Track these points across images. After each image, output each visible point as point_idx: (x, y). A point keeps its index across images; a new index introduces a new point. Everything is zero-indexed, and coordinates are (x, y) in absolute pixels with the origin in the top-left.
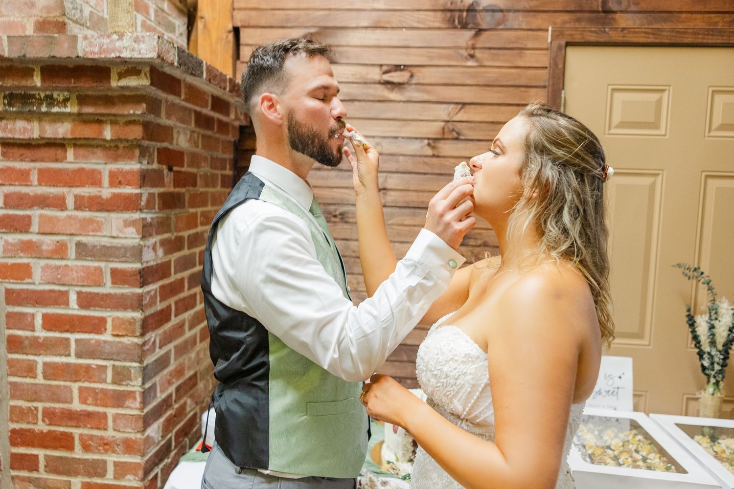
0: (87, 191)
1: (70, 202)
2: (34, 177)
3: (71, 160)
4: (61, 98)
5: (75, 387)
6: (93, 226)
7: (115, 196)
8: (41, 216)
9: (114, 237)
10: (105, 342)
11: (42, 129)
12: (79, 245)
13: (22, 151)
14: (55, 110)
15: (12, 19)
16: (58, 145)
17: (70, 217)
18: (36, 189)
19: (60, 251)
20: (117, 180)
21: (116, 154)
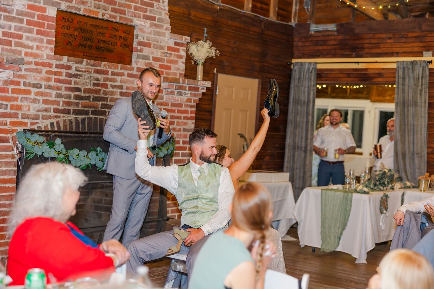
0: (186, 115)
1: (182, 118)
2: (176, 111)
3: (184, 108)
4: (187, 93)
6: (186, 124)
7: (191, 116)
8: (177, 121)
9: (190, 127)
11: (181, 100)
12: (184, 129)
15: (175, 72)
16: (181, 103)
17: (182, 122)
18: (176, 114)
19: (179, 130)
20: (192, 112)
21: (192, 107)
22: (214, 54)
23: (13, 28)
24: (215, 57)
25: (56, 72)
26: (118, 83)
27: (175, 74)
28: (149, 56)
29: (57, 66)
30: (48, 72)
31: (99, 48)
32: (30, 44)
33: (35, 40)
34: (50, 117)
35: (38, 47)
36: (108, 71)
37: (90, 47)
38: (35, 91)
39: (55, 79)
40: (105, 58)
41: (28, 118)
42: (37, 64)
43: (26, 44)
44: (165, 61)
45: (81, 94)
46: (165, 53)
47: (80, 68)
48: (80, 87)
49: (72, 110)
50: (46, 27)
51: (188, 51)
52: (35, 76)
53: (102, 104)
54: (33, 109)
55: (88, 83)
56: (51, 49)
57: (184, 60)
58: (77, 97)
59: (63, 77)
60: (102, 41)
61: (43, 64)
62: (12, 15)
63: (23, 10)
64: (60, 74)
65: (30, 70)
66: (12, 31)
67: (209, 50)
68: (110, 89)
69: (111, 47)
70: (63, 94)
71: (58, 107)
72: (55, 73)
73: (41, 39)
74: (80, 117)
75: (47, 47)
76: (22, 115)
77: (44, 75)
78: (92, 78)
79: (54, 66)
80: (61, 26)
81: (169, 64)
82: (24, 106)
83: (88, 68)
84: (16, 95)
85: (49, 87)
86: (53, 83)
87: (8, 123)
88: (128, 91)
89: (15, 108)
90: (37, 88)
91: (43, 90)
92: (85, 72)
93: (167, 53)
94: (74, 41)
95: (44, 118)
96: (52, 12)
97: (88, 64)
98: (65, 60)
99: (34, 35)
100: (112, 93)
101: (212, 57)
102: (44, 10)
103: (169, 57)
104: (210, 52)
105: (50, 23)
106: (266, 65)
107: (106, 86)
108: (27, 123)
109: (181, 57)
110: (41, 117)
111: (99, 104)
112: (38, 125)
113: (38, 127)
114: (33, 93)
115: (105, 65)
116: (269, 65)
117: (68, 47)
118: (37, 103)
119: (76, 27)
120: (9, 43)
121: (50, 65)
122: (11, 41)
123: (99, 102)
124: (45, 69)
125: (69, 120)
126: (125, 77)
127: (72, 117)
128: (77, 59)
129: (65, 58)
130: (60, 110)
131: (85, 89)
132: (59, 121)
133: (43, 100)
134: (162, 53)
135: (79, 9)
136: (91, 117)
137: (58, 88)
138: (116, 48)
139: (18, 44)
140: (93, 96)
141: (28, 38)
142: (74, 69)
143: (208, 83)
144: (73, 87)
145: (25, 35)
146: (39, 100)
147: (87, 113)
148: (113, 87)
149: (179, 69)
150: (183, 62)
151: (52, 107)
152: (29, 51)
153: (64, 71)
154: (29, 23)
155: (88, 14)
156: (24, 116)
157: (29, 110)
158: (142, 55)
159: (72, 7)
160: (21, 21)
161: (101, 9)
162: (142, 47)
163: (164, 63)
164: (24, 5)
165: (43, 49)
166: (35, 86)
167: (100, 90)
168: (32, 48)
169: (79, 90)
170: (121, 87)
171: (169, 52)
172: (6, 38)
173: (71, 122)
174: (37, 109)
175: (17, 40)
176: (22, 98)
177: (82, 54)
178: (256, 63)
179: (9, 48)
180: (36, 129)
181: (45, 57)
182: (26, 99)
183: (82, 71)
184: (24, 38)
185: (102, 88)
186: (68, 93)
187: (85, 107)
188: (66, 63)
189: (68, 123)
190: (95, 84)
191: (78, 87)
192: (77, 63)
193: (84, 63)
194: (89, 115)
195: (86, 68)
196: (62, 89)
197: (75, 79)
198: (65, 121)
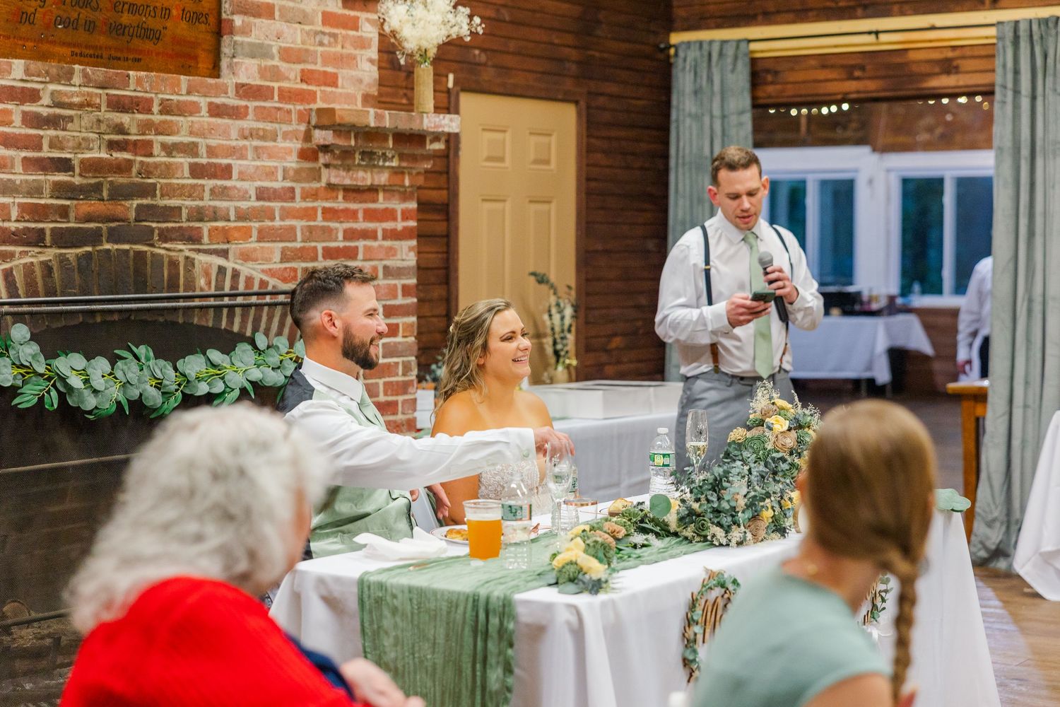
0: (389, 225)
1: (380, 234)
2: (360, 215)
3: (382, 203)
4: (390, 156)
5: (381, 382)
6: (391, 252)
7: (405, 228)
8: (365, 246)
9: (403, 260)
10: (399, 343)
11: (373, 179)
12: (385, 268)
13: (354, 195)
14: (387, 164)
15: (349, 91)
16: (373, 190)
17: (380, 246)
18: (361, 225)
20: (406, 215)
21: (405, 197)
22: (466, 27)
24: (468, 39)
26: (182, 138)
27: (349, 98)
28: (271, 46)
31: (118, 30)
36: (150, 101)
37: (90, 27)
40: (139, 60)
44: (319, 60)
45: (72, 179)
46: (316, 33)
47: (66, 94)
48: (68, 156)
49: (48, 233)
51: (382, 24)
53: (138, 205)
55: (93, 141)
57: (373, 53)
58: (61, 190)
59: (16, 128)
60: (126, 7)
67: (450, 16)
68: (160, 158)
69: (152, 23)
70: (18, 182)
71: (6, 225)
74: (72, 253)
78: (103, 128)
81: (330, 69)
83: (88, 94)
88: (214, 160)
92: (80, 106)
93: (323, 33)
94: (39, 9)
97: (87, 81)
98: (18, 71)
100: (168, 171)
101: (460, 38)
103: (330, 45)
104: (453, 21)
106: (597, 54)
107: (144, 148)
109: (362, 44)
111: (132, 205)
115: (139, 81)
116: (606, 55)
117: (24, 29)
123: (130, 202)
125: (42, 263)
126: (204, 119)
127: (50, 254)
128: (53, 67)
129: (18, 66)
130: (14, 234)
131: (82, 162)
132: (11, 269)
134: (308, 33)
136: (108, 251)
137: (3, 165)
138: (168, 24)
140: (111, 183)
142: (46, 100)
143: (451, 120)
144: (49, 158)
147: (95, 237)
148: (169, 149)
149: (360, 81)
150: (371, 61)
153: (17, 110)
158: (250, 44)
162: (246, 19)
163: (316, 64)
167: (129, 163)
169: (64, 165)
170: (191, 149)
171: (327, 30)
173: (47, 267)
177: (66, 51)
178: (567, 51)
183: (70, 106)
185: (136, 154)
186: (34, 177)
187: (89, 219)
188: (22, 80)
189: (38, 272)
190: (112, 145)
191: (63, 156)
192: (56, 79)
193: (77, 79)
194: (101, 243)
195: (84, 95)
196: (13, 166)
197: (52, 132)
198: (29, 269)
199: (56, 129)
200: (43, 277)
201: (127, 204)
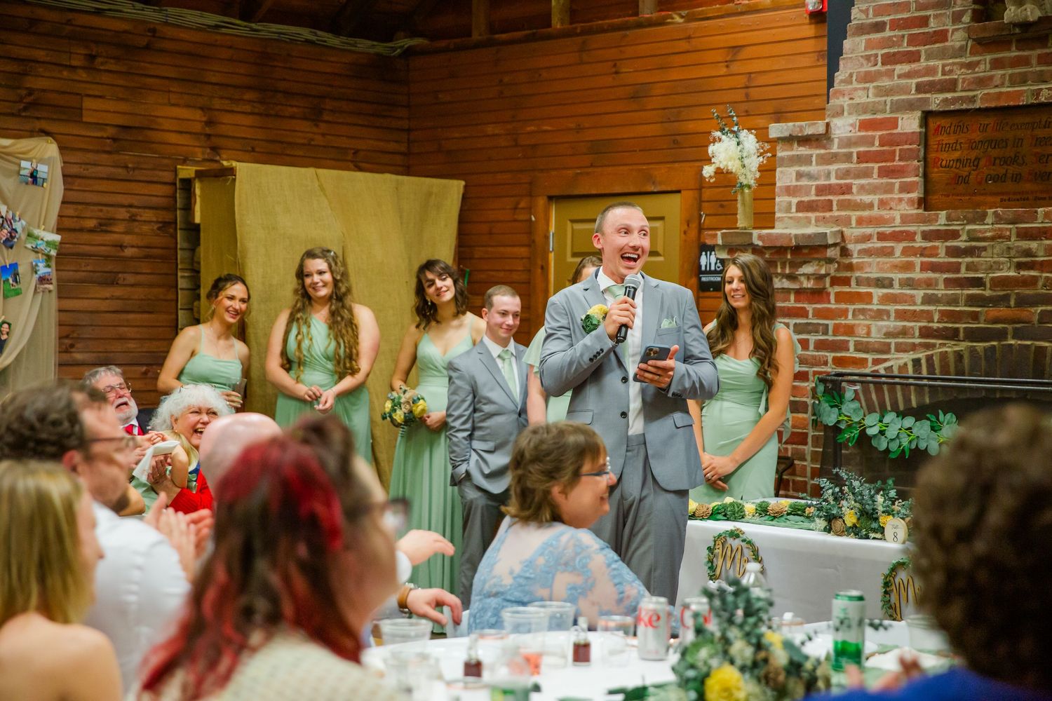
23: (833, 175)
25: (925, 248)
29: (927, 236)
30: (905, 252)
31: (1043, 177)
32: (867, 198)
33: (874, 190)
34: (914, 347)
35: (883, 204)
37: (1017, 178)
38: (881, 294)
39: (922, 263)
41: (866, 351)
42: (882, 237)
43: (859, 201)
45: (984, 292)
47: (980, 231)
48: (981, 275)
49: (962, 331)
50: (897, 158)
52: (879, 262)
53: (1040, 311)
54: (877, 330)
55: (1003, 263)
56: (911, 201)
58: (972, 300)
59: (942, 258)
61: (896, 237)
62: (832, 151)
63: (849, 135)
64: (933, 252)
65: (868, 252)
66: (833, 181)
70: (940, 296)
71: (931, 325)
72: (923, 252)
73: (888, 184)
74: (980, 346)
75: (901, 200)
76: (857, 344)
77: (898, 258)
78: (1013, 253)
79: (918, 237)
80: (940, 146)
82: (859, 325)
83: (1000, 229)
84: (843, 306)
85: (909, 283)
86: (917, 275)
87: (830, 360)
89: (842, 330)
90: (884, 287)
91: (896, 290)
92: (992, 239)
94: (972, 172)
95: (901, 349)
96: (910, 123)
97: (999, 219)
98: (941, 220)
99: (875, 180)
102: (894, 123)
105: (906, 147)
107: (1050, 266)
108: (866, 359)
110: (893, 347)
111: (1036, 311)
112: (887, 364)
113: (886, 369)
114: (875, 300)
117: (961, 188)
118: (885, 318)
119: (977, 139)
120: (828, 206)
121: (910, 236)
122: (830, 202)
124: (899, 247)
125: (955, 352)
127: (963, 346)
128: (972, 213)
129: (942, 215)
130: (935, 331)
131: (992, 279)
132: (932, 355)
133: (897, 311)
135: (972, 100)
136: (1013, 345)
137: (929, 284)
139: (844, 205)
140: (1017, 294)
141: (862, 189)
142: (964, 237)
144: (964, 278)
145: (857, 182)
146: (888, 313)
147: (1001, 335)
151: (916, 325)
152: (866, 213)
153: (941, 246)
154: (862, 158)
155: (993, 105)
156: (860, 347)
157: (868, 334)
159: (955, 100)
160: (848, 157)
161: (1030, 82)
164: (852, 125)
165: (893, 204)
166: (880, 283)
167: (1036, 278)
168: (870, 206)
169: (978, 283)
172: (822, 198)
173: (959, 356)
174: (884, 330)
175: (842, 197)
176: (854, 310)
177: (996, 199)
179: (828, 214)
180: (882, 372)
181: (898, 220)
182: (863, 311)
183: (984, 239)
184: (854, 190)
185: (1042, 272)
186: (953, 292)
187: (996, 321)
188: (945, 225)
189: (951, 359)
190: (1020, 266)
191: (976, 276)
192: (970, 222)
193: (989, 220)
194: (1006, 339)
195: (995, 230)
196: (937, 284)
197: (969, 259)
198: (944, 356)
199: (972, 257)
200: (956, 362)
201: (1033, 310)
